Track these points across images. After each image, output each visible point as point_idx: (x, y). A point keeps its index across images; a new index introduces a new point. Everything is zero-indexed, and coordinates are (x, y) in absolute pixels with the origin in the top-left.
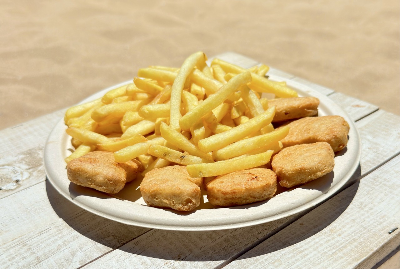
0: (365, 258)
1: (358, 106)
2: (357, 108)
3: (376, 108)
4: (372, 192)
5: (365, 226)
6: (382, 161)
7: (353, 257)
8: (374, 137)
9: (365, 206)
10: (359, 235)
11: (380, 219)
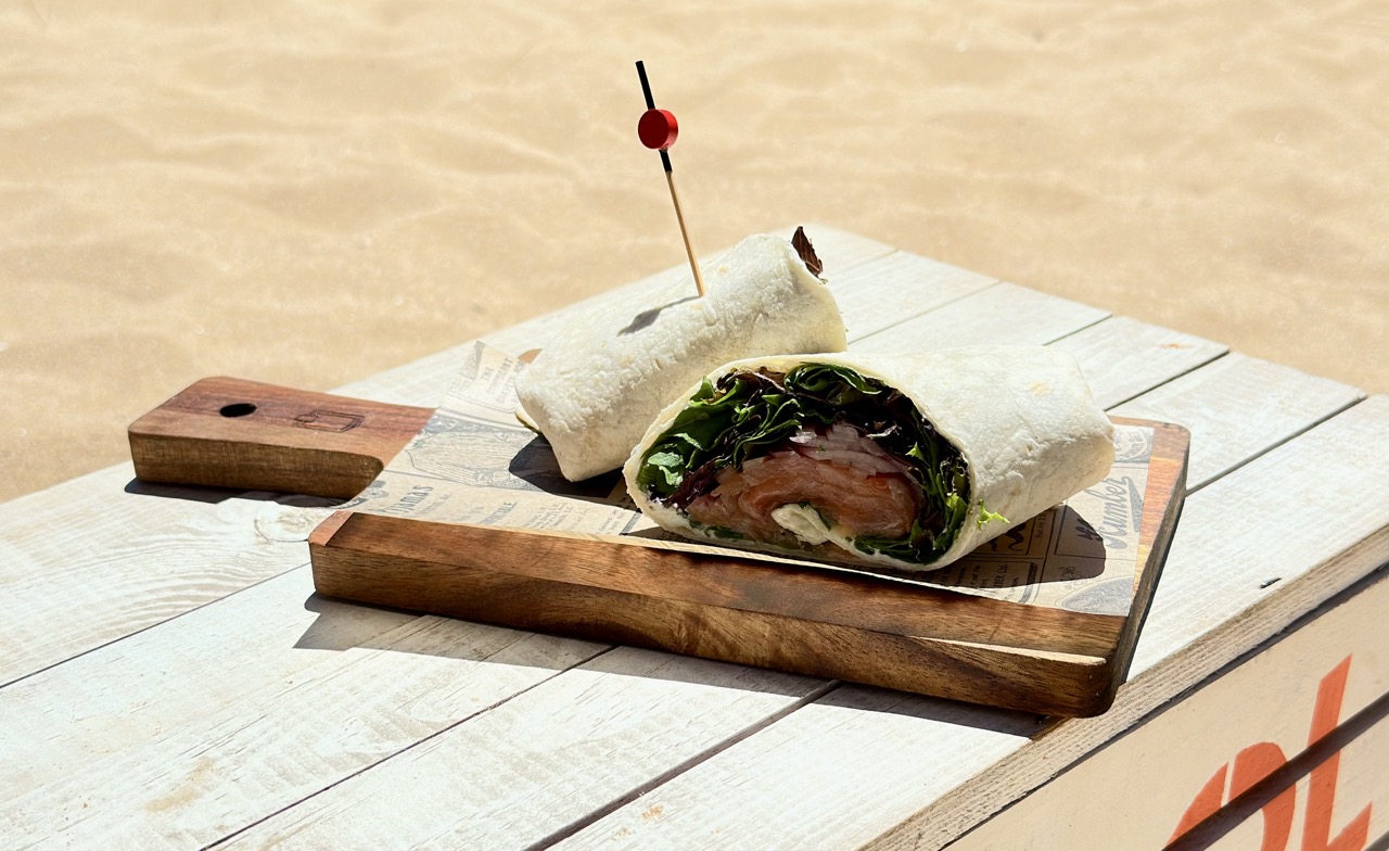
0: (1209, 628)
1: (1174, 346)
2: (1173, 349)
3: (1223, 349)
4: (1219, 517)
5: (1206, 577)
6: (1242, 459)
7: (1183, 628)
8: (1220, 411)
9: (1205, 542)
10: (1194, 592)
11: (1240, 563)
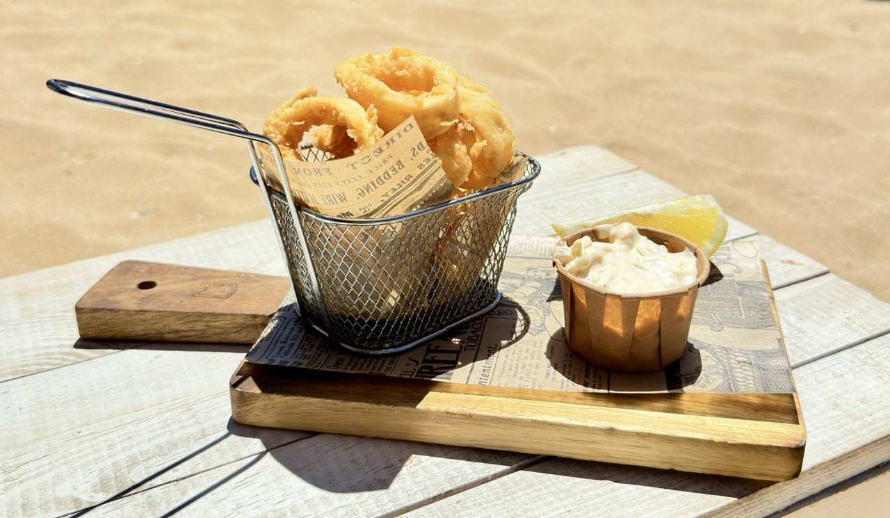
1: (791, 262)
2: (788, 265)
3: (824, 269)
